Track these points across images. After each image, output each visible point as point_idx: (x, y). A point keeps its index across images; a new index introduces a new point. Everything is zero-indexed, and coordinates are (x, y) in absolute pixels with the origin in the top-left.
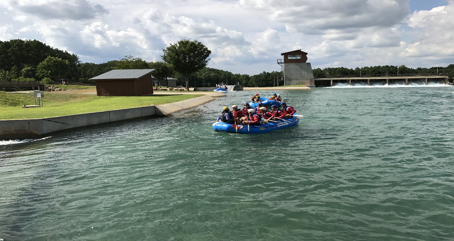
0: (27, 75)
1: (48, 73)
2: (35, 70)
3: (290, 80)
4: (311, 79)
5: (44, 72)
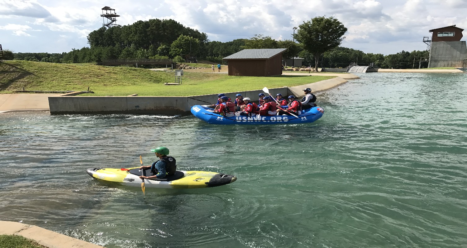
0: (162, 53)
1: (179, 52)
2: (169, 48)
3: (436, 61)
5: (176, 51)
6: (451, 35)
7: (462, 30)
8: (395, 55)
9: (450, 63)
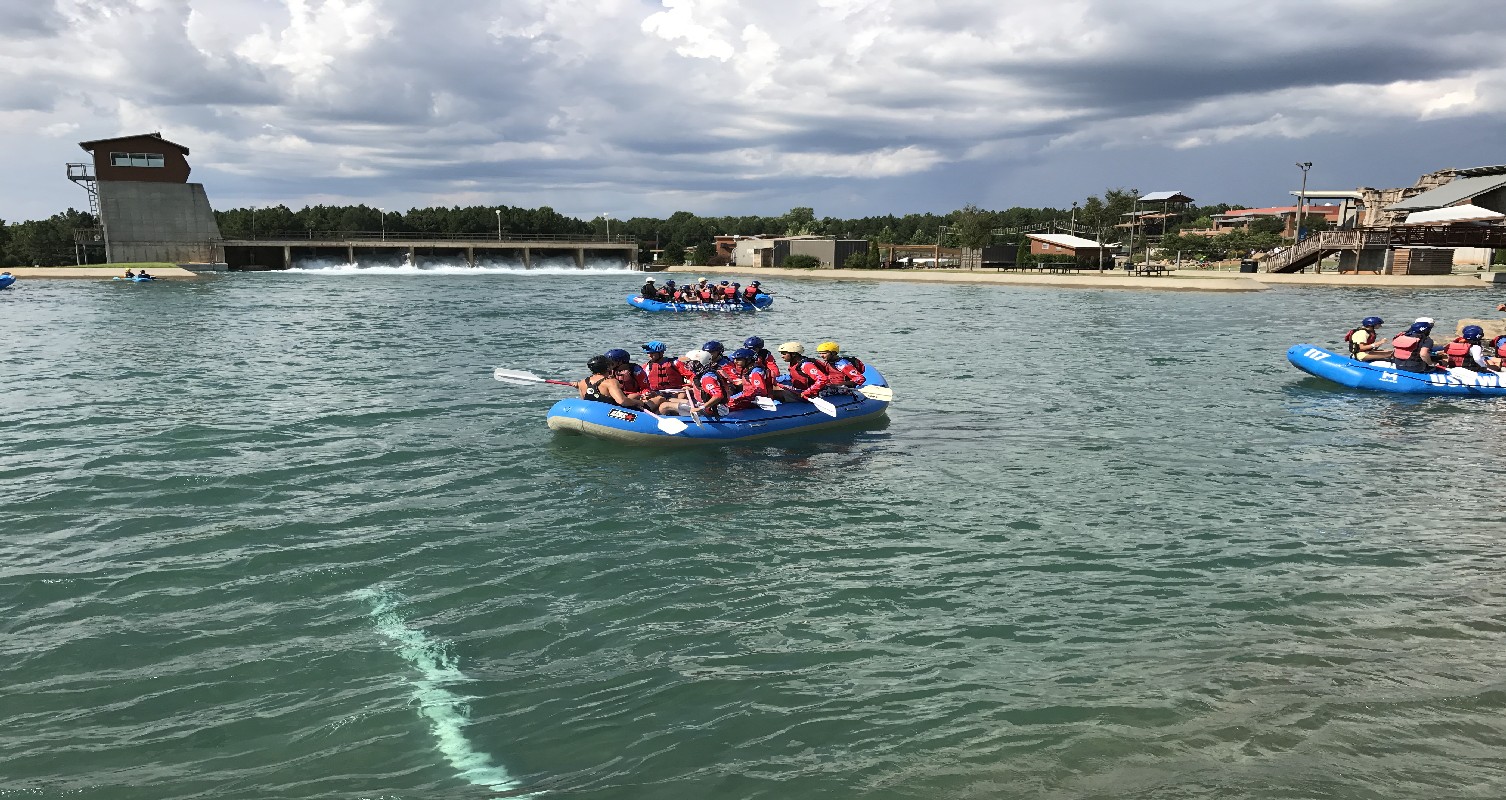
3: (128, 242)
4: (210, 243)
6: (160, 163)
7: (186, 151)
8: (46, 222)
9: (172, 248)
